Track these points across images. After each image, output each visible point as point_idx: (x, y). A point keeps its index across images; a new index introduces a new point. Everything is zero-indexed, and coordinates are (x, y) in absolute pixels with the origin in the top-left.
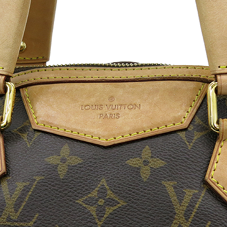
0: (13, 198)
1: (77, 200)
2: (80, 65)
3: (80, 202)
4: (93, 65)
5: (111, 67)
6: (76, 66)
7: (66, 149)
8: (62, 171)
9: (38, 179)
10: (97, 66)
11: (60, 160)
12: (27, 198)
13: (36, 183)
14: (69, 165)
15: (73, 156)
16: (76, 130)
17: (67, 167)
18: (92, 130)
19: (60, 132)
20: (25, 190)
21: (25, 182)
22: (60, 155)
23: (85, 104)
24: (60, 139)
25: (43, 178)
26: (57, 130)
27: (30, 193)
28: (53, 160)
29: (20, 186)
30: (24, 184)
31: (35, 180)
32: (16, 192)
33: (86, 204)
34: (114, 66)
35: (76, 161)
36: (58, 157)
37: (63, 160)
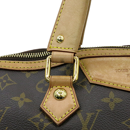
0: (86, 122)
1: (122, 122)
2: (106, 47)
3: (124, 123)
4: (113, 47)
5: (123, 48)
6: (104, 47)
7: (112, 94)
8: (112, 106)
9: (99, 111)
10: (115, 47)
11: (110, 100)
12: (94, 122)
13: (98, 113)
14: (115, 103)
15: (117, 98)
16: (116, 83)
17: (114, 104)
18: (125, 83)
19: (106, 84)
20: (93, 117)
21: (92, 113)
22: (109, 98)
23: (117, 69)
24: (107, 89)
25: (102, 110)
26: (104, 83)
27: (95, 119)
28: (105, 100)
29: (89, 115)
30: (91, 114)
31: (97, 111)
32: (87, 119)
33: (128, 124)
34: (124, 48)
35: (118, 100)
36: (108, 99)
37: (112, 100)
